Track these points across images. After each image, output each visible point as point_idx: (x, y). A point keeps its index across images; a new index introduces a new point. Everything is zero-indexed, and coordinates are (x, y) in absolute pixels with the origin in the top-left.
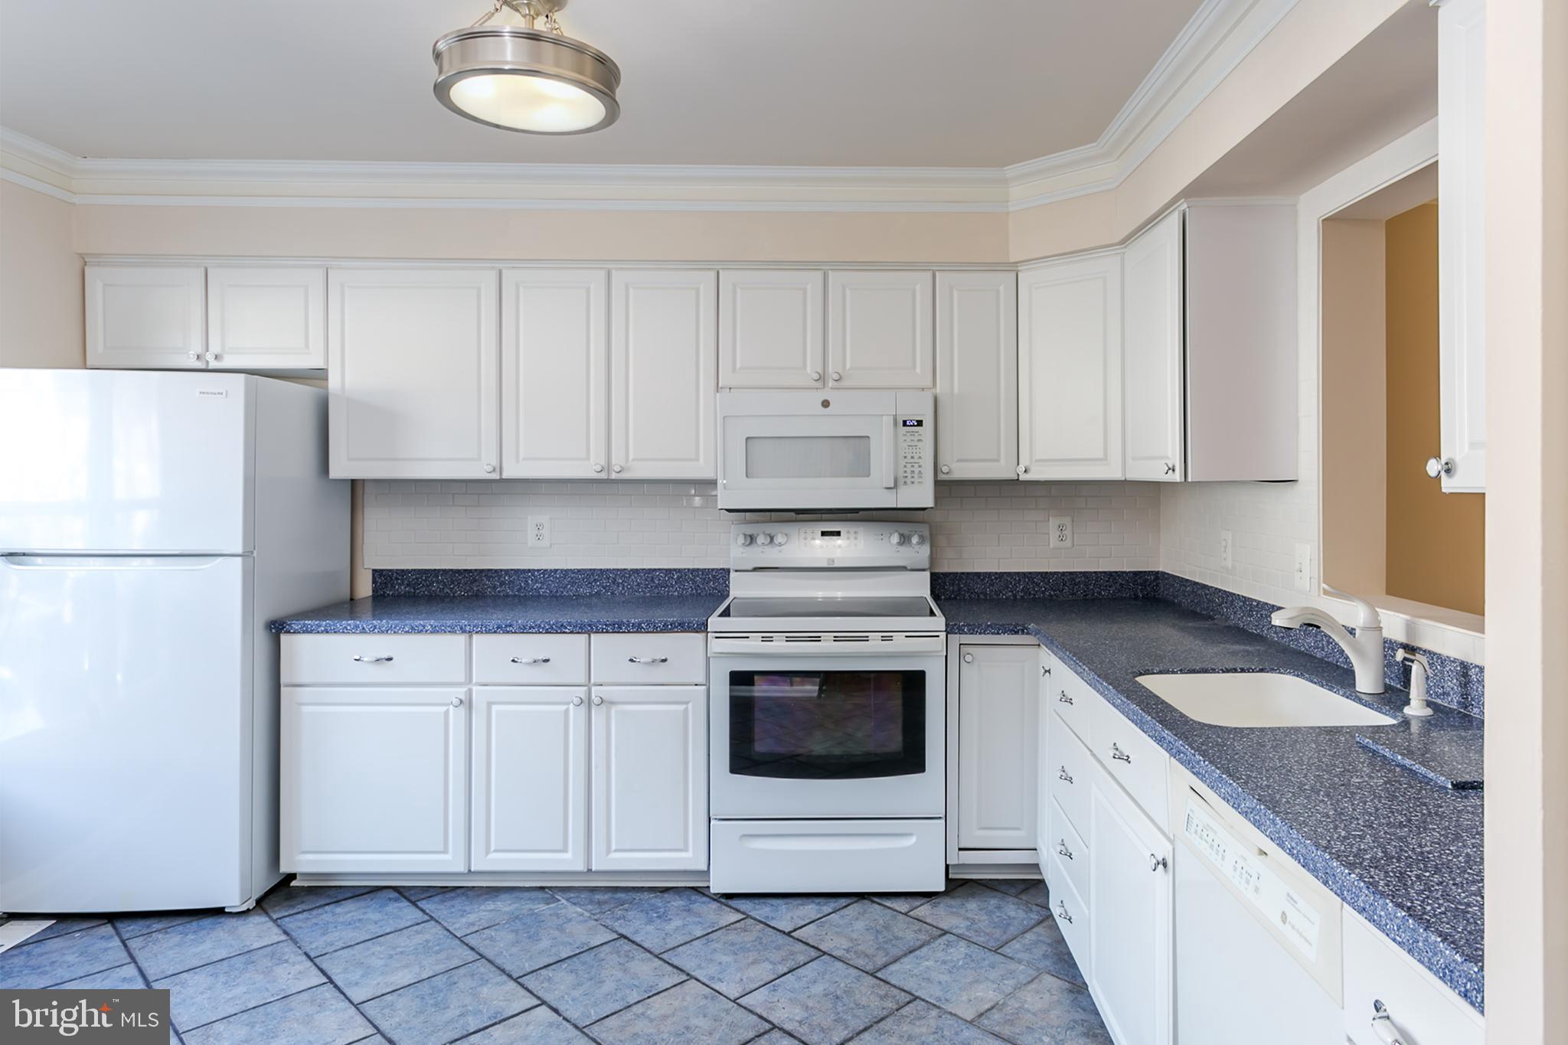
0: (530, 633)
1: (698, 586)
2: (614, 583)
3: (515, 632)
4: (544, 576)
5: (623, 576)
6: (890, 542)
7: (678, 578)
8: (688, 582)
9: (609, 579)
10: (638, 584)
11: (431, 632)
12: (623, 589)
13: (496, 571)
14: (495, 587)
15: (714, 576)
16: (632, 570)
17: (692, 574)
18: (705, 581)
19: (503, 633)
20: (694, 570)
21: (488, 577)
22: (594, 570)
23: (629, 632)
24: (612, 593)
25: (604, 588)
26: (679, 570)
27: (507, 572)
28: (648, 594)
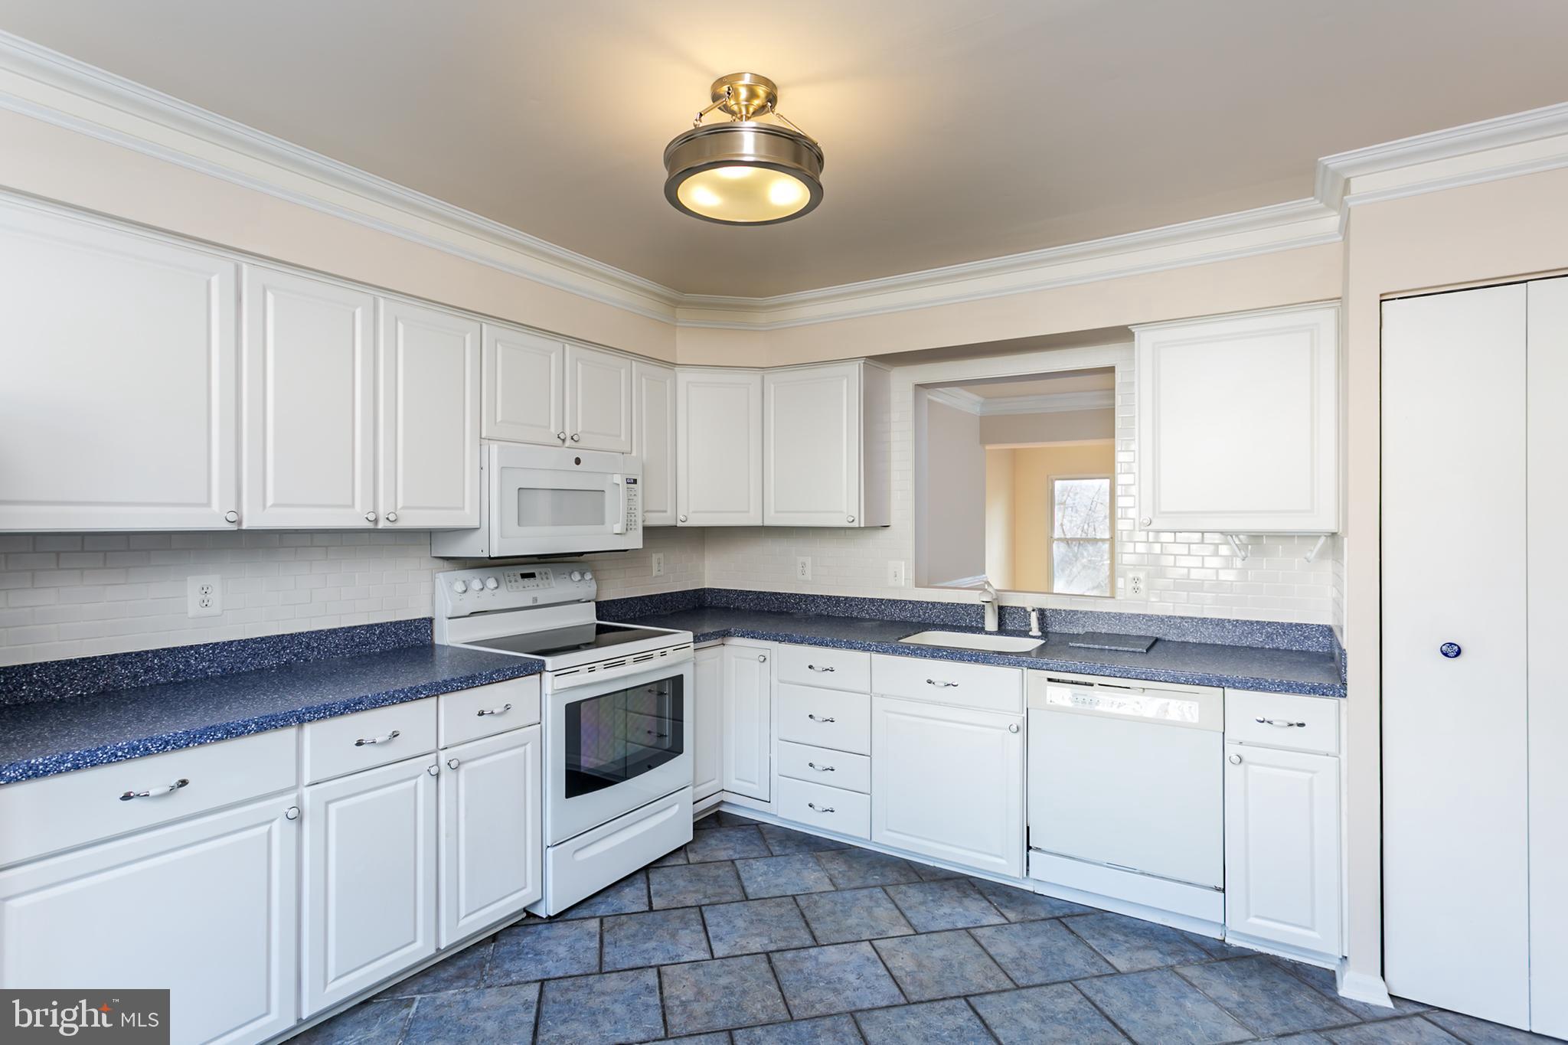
0: (383, 706)
1: (401, 638)
2: (307, 648)
3: (366, 709)
4: (214, 652)
5: (319, 638)
6: (572, 579)
7: (380, 633)
8: (391, 637)
9: (301, 644)
10: (337, 646)
11: (257, 732)
12: (319, 653)
13: (138, 654)
14: (136, 676)
15: (416, 627)
16: (329, 630)
17: (394, 627)
18: (408, 633)
19: (352, 712)
20: (396, 623)
21: (124, 665)
22: (283, 635)
23: (482, 685)
24: (306, 660)
25: (295, 655)
26: (381, 624)
27: (156, 653)
28: (347, 655)
